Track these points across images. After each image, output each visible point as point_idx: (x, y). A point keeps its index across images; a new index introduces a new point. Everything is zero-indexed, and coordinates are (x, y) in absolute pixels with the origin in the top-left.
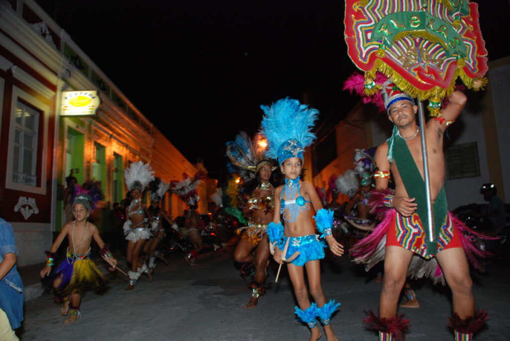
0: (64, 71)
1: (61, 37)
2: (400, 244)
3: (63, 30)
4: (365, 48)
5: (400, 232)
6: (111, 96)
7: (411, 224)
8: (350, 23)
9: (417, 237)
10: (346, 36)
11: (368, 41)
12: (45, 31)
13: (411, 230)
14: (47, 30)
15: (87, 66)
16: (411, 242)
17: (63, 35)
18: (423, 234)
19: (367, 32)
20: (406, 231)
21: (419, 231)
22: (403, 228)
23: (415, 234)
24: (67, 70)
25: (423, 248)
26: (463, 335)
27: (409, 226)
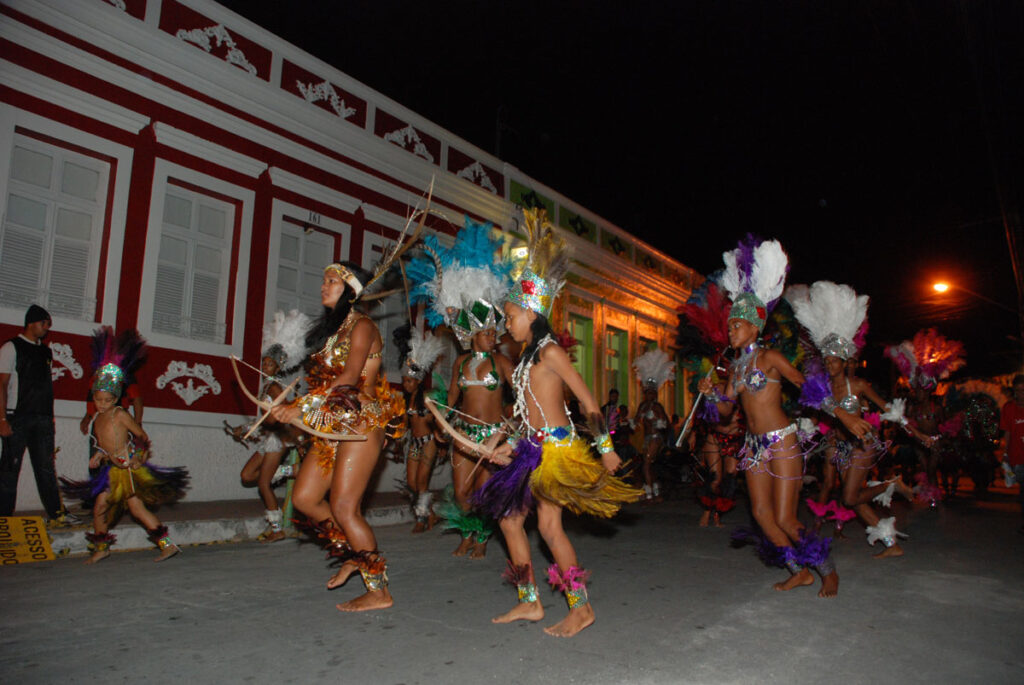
0: (510, 220)
1: (504, 173)
3: (506, 164)
6: (598, 240)
12: (480, 173)
14: (482, 171)
15: (552, 203)
17: (509, 171)
24: (514, 218)
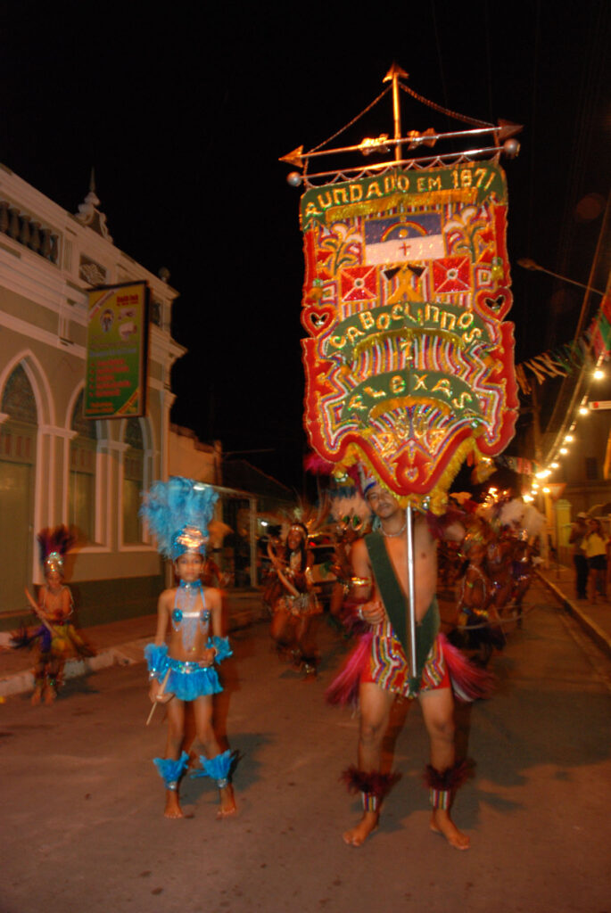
2: (375, 681)
4: (334, 432)
5: (375, 666)
7: (390, 656)
8: (314, 401)
9: (397, 671)
10: (308, 422)
11: (338, 420)
13: (389, 663)
16: (389, 679)
18: (406, 667)
19: (336, 409)
20: (383, 665)
21: (401, 665)
22: (380, 661)
23: (395, 668)
25: (405, 684)
26: (441, 793)
27: (388, 658)
